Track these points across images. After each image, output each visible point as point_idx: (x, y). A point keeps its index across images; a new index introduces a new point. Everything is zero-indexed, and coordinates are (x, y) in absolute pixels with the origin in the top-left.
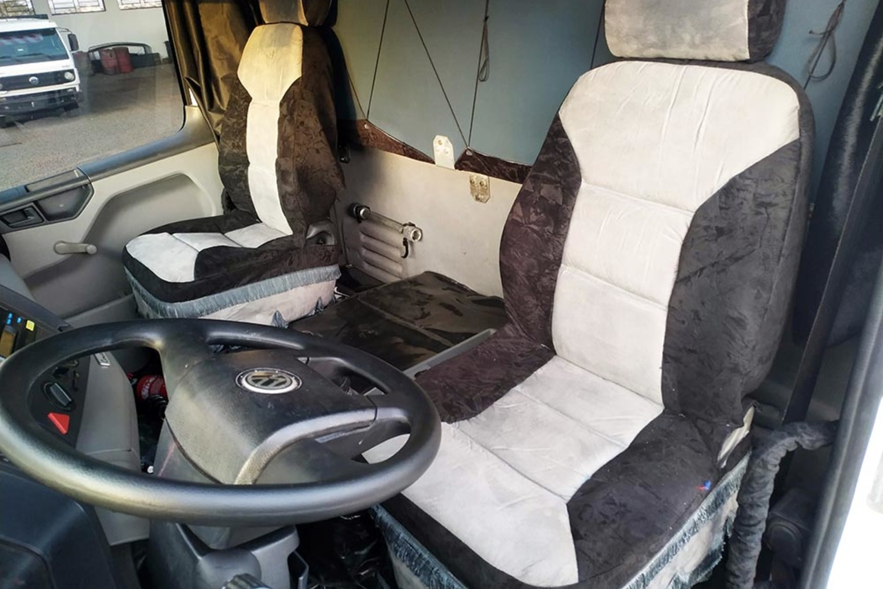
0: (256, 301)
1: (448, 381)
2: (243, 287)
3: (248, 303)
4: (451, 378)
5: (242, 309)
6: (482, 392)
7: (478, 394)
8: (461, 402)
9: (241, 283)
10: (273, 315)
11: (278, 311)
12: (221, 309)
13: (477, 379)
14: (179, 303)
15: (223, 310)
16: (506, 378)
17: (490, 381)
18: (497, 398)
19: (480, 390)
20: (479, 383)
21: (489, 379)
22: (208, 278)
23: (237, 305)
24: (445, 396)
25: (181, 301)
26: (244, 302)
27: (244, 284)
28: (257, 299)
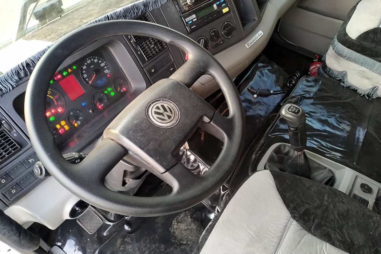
0: (374, 73)
1: (331, 206)
2: (375, 61)
3: (369, 70)
4: (334, 207)
5: (363, 71)
6: (333, 232)
7: (330, 230)
8: (316, 220)
9: (377, 59)
10: (373, 86)
11: (378, 87)
12: (354, 63)
13: (344, 225)
14: (341, 44)
15: (355, 64)
16: (356, 247)
17: (346, 235)
18: (333, 244)
19: (335, 231)
20: (341, 228)
21: (348, 234)
22: (361, 43)
23: (363, 67)
24: (316, 208)
25: (342, 44)
26: (368, 69)
27: (377, 60)
28: (376, 73)
